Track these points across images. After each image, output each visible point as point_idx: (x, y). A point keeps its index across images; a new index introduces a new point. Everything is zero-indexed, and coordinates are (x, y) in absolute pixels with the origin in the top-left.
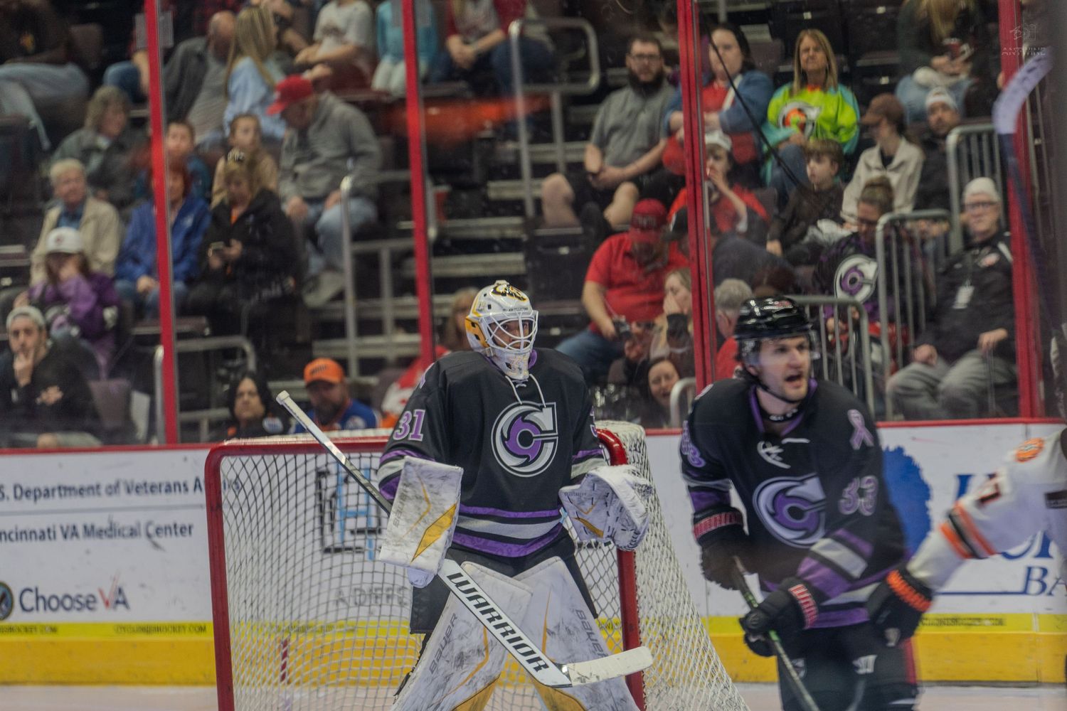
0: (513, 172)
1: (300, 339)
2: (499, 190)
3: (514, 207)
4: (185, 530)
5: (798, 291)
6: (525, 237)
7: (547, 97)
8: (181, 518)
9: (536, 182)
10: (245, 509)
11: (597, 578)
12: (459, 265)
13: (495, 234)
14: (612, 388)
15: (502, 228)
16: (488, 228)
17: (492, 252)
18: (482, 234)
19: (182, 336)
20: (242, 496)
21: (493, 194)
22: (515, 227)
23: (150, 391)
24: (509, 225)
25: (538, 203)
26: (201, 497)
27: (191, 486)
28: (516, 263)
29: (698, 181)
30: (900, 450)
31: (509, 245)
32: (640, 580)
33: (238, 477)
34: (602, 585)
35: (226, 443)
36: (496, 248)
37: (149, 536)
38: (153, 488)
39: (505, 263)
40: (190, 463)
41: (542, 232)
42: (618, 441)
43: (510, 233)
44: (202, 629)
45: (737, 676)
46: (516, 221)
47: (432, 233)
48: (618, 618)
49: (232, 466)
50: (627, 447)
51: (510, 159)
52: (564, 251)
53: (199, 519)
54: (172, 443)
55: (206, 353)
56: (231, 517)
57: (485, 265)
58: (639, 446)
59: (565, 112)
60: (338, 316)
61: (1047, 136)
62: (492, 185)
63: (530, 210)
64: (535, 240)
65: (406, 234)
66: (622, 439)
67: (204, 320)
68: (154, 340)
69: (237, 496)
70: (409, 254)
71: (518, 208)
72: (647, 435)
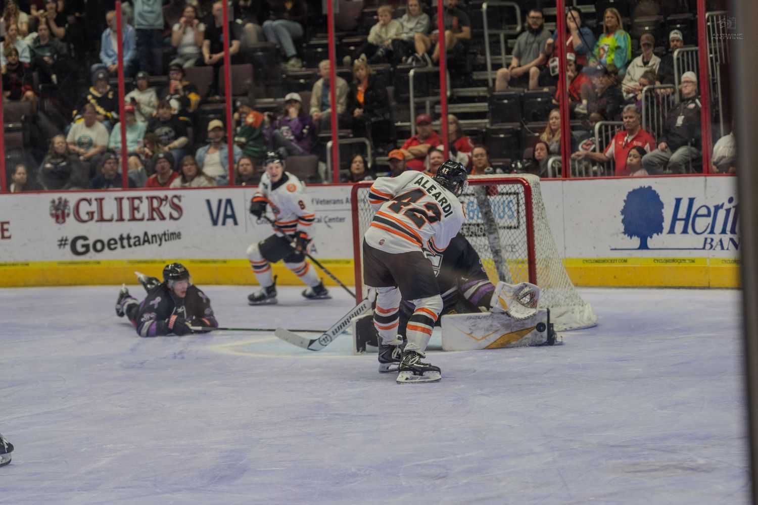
0: (484, 68)
1: (392, 138)
2: (477, 76)
3: (484, 83)
4: (341, 220)
5: (606, 119)
6: (488, 96)
7: (498, 36)
8: (340, 215)
9: (494, 72)
10: (368, 211)
11: (518, 241)
12: (459, 108)
13: (475, 94)
14: (525, 160)
15: (478, 92)
16: (472, 92)
17: (474, 102)
18: (470, 94)
19: (341, 137)
20: (367, 205)
21: (475, 77)
22: (484, 91)
23: (325, 161)
24: (481, 91)
25: (494, 80)
26: (349, 206)
27: (345, 201)
28: (484, 106)
29: (564, 71)
30: (650, 188)
31: (482, 99)
32: (536, 243)
33: (365, 197)
34: (520, 245)
35: (360, 182)
36: (477, 100)
37: (326, 222)
38: (328, 202)
39: (479, 106)
40: (345, 191)
41: (495, 93)
42: (527, 182)
43: (482, 94)
44: (348, 262)
45: (577, 283)
46: (485, 89)
47: (448, 93)
48: (526, 259)
49: (363, 192)
50: (531, 185)
51: (483, 62)
52: (506, 101)
53: (349, 216)
54: (335, 182)
55: (351, 145)
56: (362, 214)
57: (471, 107)
58: (537, 184)
59: (506, 42)
60: (408, 129)
61: (716, 53)
62: (475, 73)
63: (491, 84)
64: (493, 97)
65: (436, 94)
66: (529, 181)
67: (349, 131)
68: (329, 139)
69: (365, 205)
70: (438, 103)
71: (486, 83)
72: (540, 180)
